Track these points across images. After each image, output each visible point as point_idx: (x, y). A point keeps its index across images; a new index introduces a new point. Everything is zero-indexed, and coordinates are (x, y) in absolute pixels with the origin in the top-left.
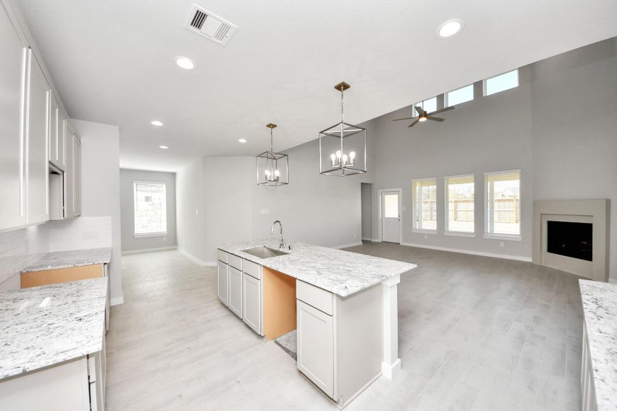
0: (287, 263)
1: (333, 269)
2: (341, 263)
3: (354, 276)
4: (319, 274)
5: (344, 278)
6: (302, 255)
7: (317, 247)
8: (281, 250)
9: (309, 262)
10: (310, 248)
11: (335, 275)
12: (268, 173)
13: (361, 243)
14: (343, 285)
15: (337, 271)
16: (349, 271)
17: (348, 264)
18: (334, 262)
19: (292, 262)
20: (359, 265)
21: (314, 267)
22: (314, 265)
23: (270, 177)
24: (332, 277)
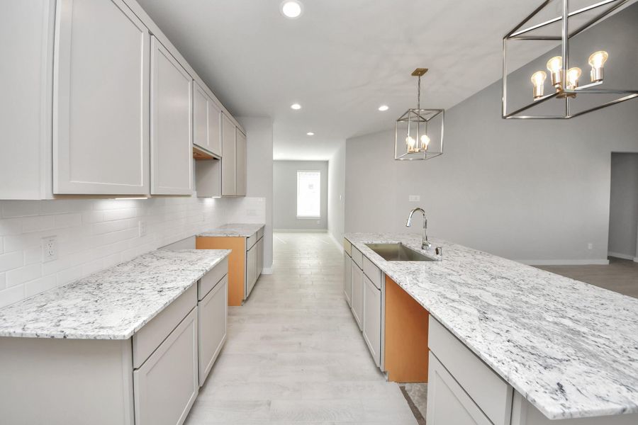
0: (422, 277)
1: (525, 315)
2: (551, 305)
3: (593, 356)
4: (484, 318)
5: (555, 350)
6: (457, 268)
7: (495, 259)
8: (423, 252)
9: (467, 285)
10: (479, 257)
11: (527, 333)
12: (411, 142)
13: (606, 262)
14: (552, 377)
15: (536, 323)
16: (578, 333)
17: (571, 313)
18: (532, 299)
19: (432, 277)
20: (610, 322)
21: (476, 298)
22: (476, 293)
23: (415, 147)
24: (519, 336)
